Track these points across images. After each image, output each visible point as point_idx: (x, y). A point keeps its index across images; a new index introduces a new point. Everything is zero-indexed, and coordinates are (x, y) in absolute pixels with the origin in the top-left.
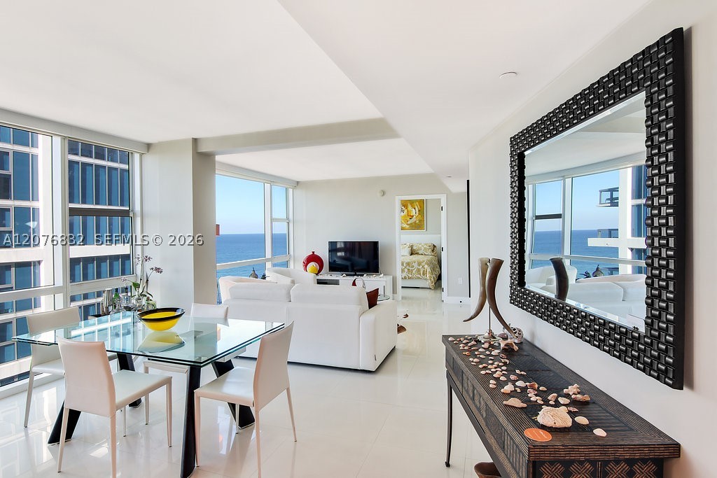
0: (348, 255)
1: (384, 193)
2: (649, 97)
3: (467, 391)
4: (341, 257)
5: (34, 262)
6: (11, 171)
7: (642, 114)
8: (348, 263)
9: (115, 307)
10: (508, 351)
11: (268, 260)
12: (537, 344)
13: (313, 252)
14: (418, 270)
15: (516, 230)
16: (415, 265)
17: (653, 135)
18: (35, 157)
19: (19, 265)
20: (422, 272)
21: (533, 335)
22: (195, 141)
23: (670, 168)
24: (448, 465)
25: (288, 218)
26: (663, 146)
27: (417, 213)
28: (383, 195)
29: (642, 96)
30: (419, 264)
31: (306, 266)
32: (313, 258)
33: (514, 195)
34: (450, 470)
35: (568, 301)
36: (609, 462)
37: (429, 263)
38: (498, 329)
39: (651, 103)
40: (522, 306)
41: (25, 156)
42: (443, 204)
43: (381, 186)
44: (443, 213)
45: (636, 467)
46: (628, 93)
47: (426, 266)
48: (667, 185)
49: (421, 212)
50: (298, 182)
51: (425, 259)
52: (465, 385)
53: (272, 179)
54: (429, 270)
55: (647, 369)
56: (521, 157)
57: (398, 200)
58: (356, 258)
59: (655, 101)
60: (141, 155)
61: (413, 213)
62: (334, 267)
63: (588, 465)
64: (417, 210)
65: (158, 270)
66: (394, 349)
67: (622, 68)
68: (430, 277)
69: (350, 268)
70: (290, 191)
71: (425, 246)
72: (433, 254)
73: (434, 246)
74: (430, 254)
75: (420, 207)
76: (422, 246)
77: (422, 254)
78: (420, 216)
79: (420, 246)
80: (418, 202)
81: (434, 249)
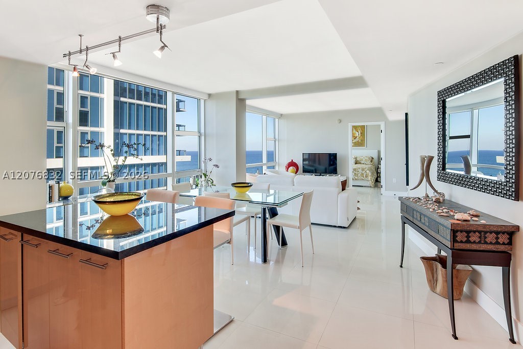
0: (311, 163)
1: (340, 121)
2: (506, 81)
3: (416, 219)
5: (101, 167)
6: (88, 109)
7: (503, 87)
9: (197, 186)
10: (437, 201)
11: (265, 164)
12: (453, 200)
13: (292, 160)
14: (362, 174)
15: (441, 141)
16: (360, 170)
17: (507, 97)
18: (102, 99)
19: (92, 168)
20: (365, 176)
21: (451, 196)
22: (237, 92)
23: (513, 111)
24: (401, 267)
25: (275, 138)
26: (511, 102)
27: (360, 135)
28: (340, 122)
29: (503, 80)
30: (363, 170)
31: (288, 168)
32: (292, 164)
33: (440, 122)
34: (403, 269)
35: (472, 174)
36: (488, 232)
37: (370, 169)
38: (431, 193)
39: (506, 84)
40: (445, 181)
41: (97, 99)
42: (382, 128)
43: (339, 116)
44: (383, 135)
45: (499, 236)
46: (496, 77)
47: (368, 171)
48: (512, 117)
49: (363, 134)
50: (282, 115)
51: (367, 166)
52: (415, 216)
53: (268, 113)
54: (370, 174)
55: (505, 195)
56: (444, 102)
57: (350, 125)
58: (317, 165)
59: (508, 83)
60: (205, 100)
61: (357, 134)
62: (305, 171)
63: (477, 233)
64: (360, 133)
65: (217, 166)
66: (355, 218)
67: (494, 67)
68: (371, 179)
69: (314, 171)
70: (277, 120)
71: (366, 158)
72: (371, 164)
73: (372, 158)
74: (369, 164)
75: (362, 131)
76: (364, 158)
77: (363, 164)
78: (362, 137)
79: (362, 158)
80: (360, 127)
81: (372, 160)
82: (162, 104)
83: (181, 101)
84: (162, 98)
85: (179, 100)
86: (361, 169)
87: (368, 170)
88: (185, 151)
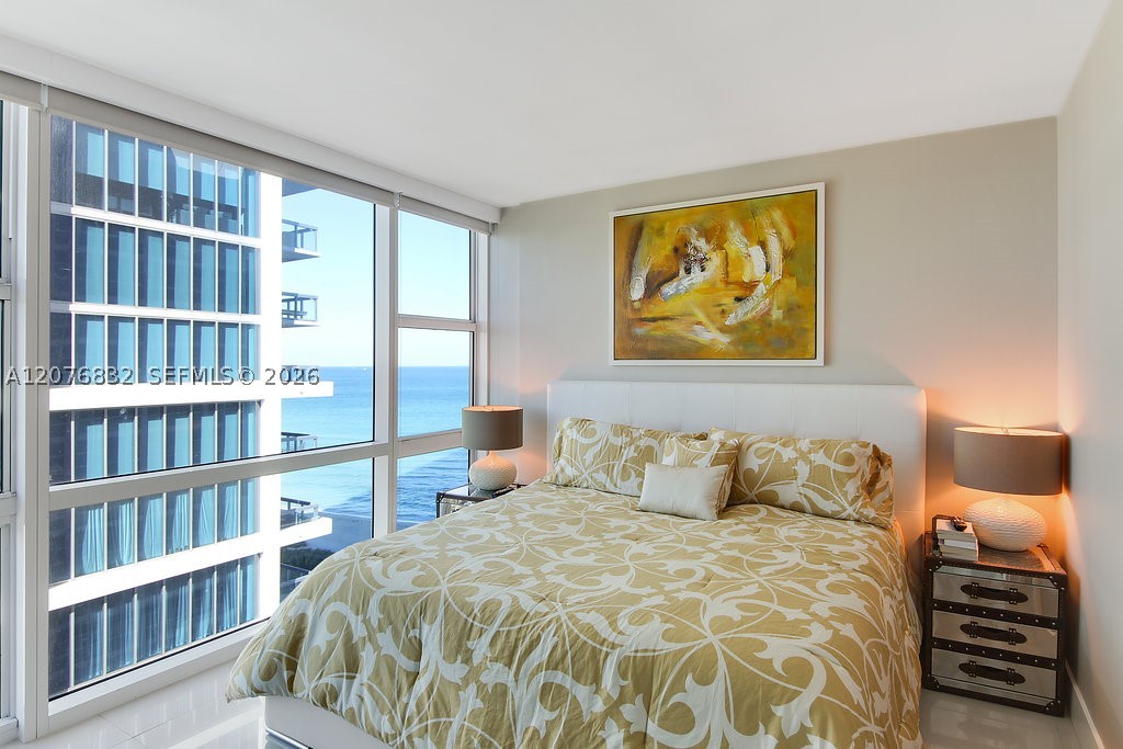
27: (779, 268)
49: (799, 258)
61: (754, 267)
64: (777, 254)
71: (819, 458)
72: (871, 513)
73: (879, 458)
74: (850, 510)
75: (794, 237)
76: (803, 456)
77: (797, 508)
78: (791, 283)
79: (788, 454)
80: (779, 206)
81: (875, 477)
82: (237, 233)
83: (306, 230)
84: (234, 216)
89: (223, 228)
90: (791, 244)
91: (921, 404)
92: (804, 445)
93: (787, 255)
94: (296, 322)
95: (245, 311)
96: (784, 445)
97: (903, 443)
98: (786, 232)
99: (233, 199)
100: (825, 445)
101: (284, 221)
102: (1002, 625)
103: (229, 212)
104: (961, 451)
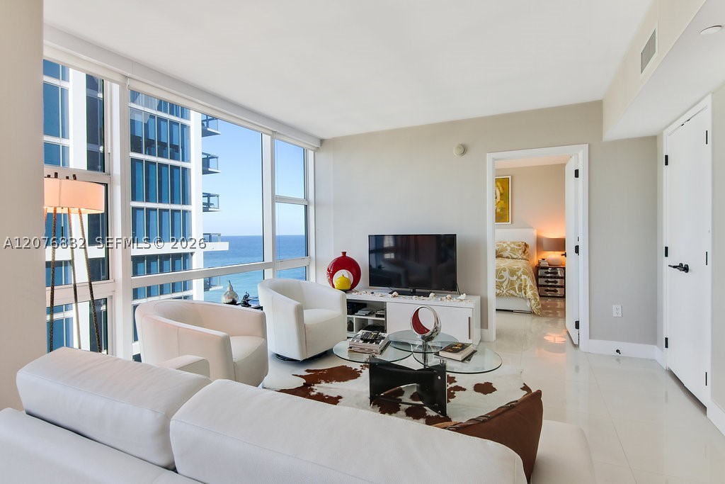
0: (399, 258)
1: (464, 150)
4: (389, 262)
8: (400, 271)
11: (268, 265)
13: (344, 253)
14: (511, 283)
16: (507, 275)
20: (516, 286)
25: (306, 198)
27: (499, 198)
28: (464, 152)
30: (513, 273)
31: (332, 276)
32: (344, 263)
42: (581, 164)
43: (461, 137)
44: (581, 182)
47: (523, 277)
49: (505, 194)
50: (322, 141)
51: (518, 264)
57: (491, 159)
62: (378, 279)
64: (499, 194)
68: (533, 294)
70: (311, 154)
71: (512, 246)
72: (525, 257)
73: (526, 245)
74: (520, 257)
75: (503, 189)
76: (509, 245)
77: (508, 258)
78: (502, 202)
79: (505, 245)
80: (499, 181)
81: (525, 250)
82: (179, 160)
83: (213, 157)
84: (177, 151)
85: (208, 155)
86: (507, 270)
87: (524, 273)
88: (219, 235)
89: (172, 158)
90: (502, 192)
91: (535, 233)
92: (509, 243)
93: (501, 194)
94: (210, 209)
95: (184, 203)
96: (504, 243)
97: (531, 242)
98: (501, 188)
99: (177, 142)
100: (514, 243)
101: (203, 153)
102: (550, 284)
103: (175, 148)
104: (545, 243)
